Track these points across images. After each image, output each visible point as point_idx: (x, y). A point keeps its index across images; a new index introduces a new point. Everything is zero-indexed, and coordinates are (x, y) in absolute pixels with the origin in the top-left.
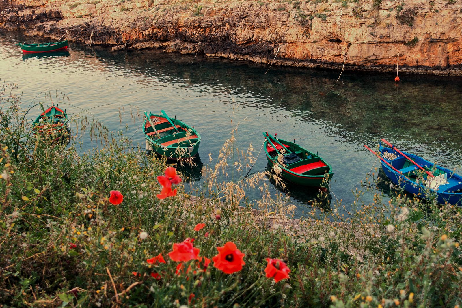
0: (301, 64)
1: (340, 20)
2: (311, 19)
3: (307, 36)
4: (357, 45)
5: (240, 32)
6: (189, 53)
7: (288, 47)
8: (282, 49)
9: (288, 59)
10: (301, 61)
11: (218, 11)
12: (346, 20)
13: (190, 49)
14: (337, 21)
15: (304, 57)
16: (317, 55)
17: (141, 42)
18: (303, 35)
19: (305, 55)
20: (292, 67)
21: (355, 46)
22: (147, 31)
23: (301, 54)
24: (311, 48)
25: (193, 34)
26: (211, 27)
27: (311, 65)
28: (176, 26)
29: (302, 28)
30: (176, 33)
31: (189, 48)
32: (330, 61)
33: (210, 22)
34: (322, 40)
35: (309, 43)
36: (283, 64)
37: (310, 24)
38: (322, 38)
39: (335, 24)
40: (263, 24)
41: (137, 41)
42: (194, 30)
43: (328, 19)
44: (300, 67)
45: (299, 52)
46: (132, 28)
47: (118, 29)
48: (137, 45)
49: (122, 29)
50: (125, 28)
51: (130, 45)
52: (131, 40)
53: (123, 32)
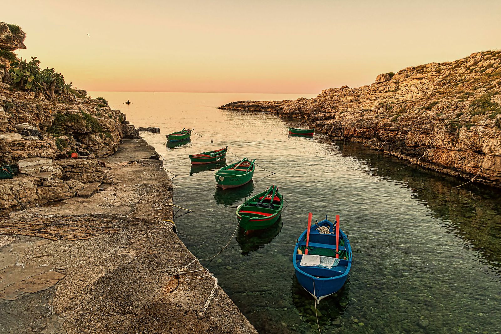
0: (445, 170)
1: (482, 130)
2: (459, 127)
3: (453, 144)
4: (490, 157)
5: (410, 136)
6: (376, 148)
7: (436, 153)
8: (429, 153)
9: (435, 164)
10: (445, 167)
11: (409, 119)
12: (487, 131)
13: (377, 146)
14: (478, 130)
15: (447, 164)
16: (457, 163)
17: (355, 137)
18: (448, 142)
19: (449, 162)
20: (438, 172)
21: (488, 158)
22: (360, 129)
23: (445, 161)
24: (454, 156)
25: (383, 135)
26: (398, 131)
27: (453, 173)
28: (376, 127)
29: (449, 136)
30: (375, 133)
31: (376, 144)
32: (468, 171)
33: (398, 127)
34: (466, 149)
35: (454, 151)
36: (430, 167)
37: (457, 132)
38: (466, 147)
39: (476, 134)
40: (427, 131)
41: (352, 136)
42: (384, 132)
43: (471, 128)
44: (443, 173)
45: (444, 158)
46: (352, 126)
47: (344, 125)
48: (352, 139)
49: (346, 126)
50: (347, 125)
51: (348, 138)
52: (349, 135)
53: (346, 128)
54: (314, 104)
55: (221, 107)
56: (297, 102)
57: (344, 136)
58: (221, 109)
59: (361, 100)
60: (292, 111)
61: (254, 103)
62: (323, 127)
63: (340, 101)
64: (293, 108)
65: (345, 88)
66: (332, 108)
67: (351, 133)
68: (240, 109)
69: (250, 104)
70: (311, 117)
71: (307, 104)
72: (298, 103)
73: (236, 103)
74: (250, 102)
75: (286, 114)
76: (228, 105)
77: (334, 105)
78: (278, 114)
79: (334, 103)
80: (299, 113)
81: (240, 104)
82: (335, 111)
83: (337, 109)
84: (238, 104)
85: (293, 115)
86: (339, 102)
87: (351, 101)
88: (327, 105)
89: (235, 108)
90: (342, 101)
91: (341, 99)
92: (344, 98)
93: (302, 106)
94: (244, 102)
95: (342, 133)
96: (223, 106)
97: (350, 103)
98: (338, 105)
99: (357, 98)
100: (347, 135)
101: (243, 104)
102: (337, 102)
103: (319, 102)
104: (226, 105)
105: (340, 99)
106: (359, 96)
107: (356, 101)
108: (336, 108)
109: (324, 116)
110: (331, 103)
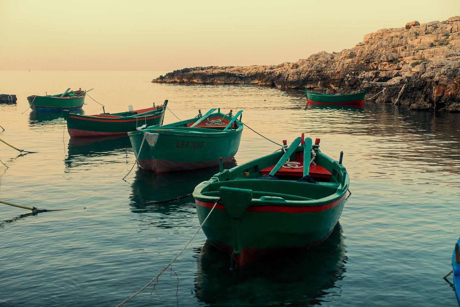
41: (453, 98)
46: (450, 76)
47: (431, 78)
48: (452, 106)
49: (436, 78)
50: (440, 75)
51: (443, 105)
52: (444, 97)
53: (437, 82)
54: (350, 60)
55: (158, 79)
56: (314, 58)
57: (431, 102)
58: (157, 82)
59: (452, 43)
60: (303, 76)
61: (223, 71)
62: (377, 92)
63: (407, 46)
64: (305, 69)
65: (414, 25)
66: (391, 61)
67: (450, 93)
68: (195, 81)
69: (216, 71)
70: (346, 82)
71: (334, 62)
72: (316, 59)
73: (186, 70)
74: (215, 68)
75: (292, 83)
76: (171, 75)
77: (394, 55)
78: (273, 86)
79: (396, 51)
80: (318, 80)
81: (195, 72)
82: (398, 66)
83: (402, 62)
84: (191, 72)
85: (306, 84)
86: (406, 48)
87: (432, 45)
88: (380, 57)
89: (185, 80)
90: (413, 46)
91: (410, 42)
92: (416, 40)
93: (324, 65)
94: (202, 69)
95: (427, 97)
96: (161, 77)
97: (429, 50)
98: (403, 54)
99: (443, 38)
100: (440, 97)
101: (201, 71)
102: (400, 48)
103: (360, 56)
104: (167, 75)
105: (407, 43)
106: (447, 35)
107: (441, 44)
108: (399, 62)
109: (376, 77)
110: (388, 52)
